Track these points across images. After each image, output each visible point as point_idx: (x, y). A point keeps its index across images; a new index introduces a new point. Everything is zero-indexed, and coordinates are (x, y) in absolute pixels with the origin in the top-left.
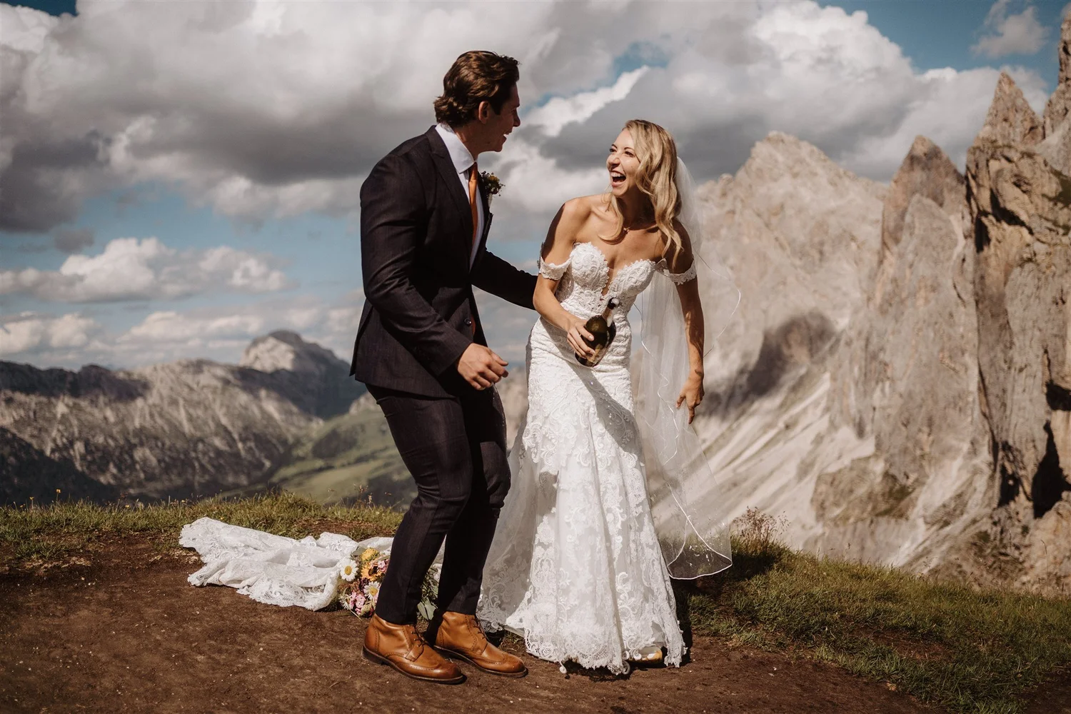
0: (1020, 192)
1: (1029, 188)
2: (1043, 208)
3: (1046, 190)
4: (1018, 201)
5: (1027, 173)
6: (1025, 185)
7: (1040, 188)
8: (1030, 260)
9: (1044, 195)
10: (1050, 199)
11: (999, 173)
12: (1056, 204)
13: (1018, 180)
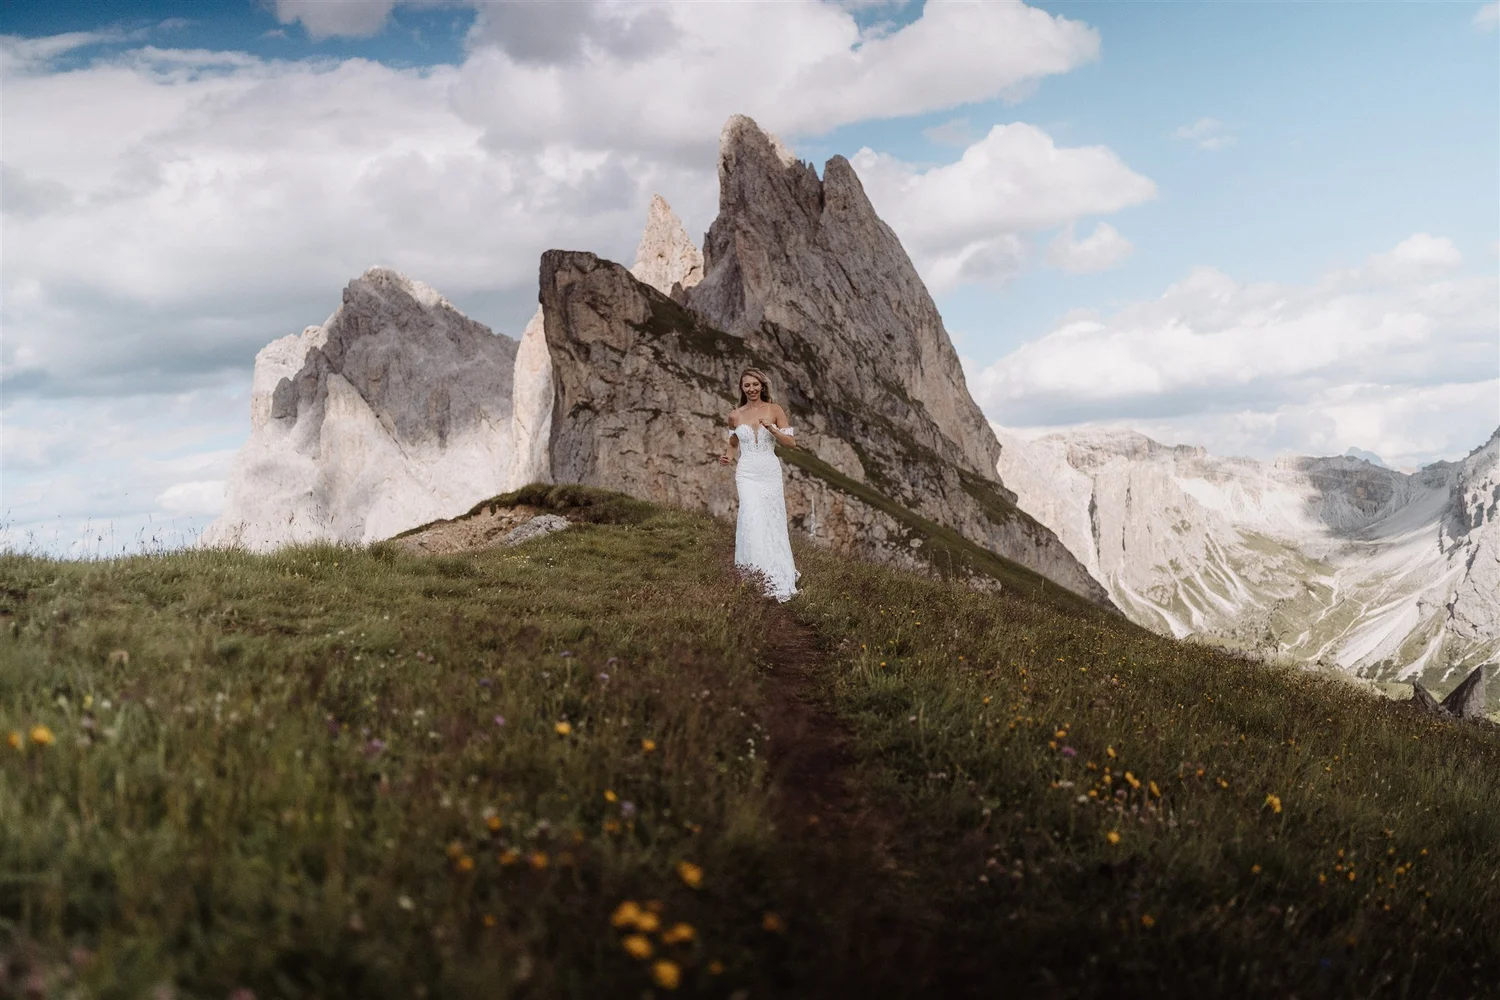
0: (597, 317)
1: (607, 310)
2: (627, 340)
3: (631, 314)
4: (594, 329)
5: (604, 291)
6: (603, 308)
7: (622, 312)
8: (586, 406)
9: (628, 322)
10: (636, 327)
11: (570, 286)
12: (642, 335)
13: (593, 299)
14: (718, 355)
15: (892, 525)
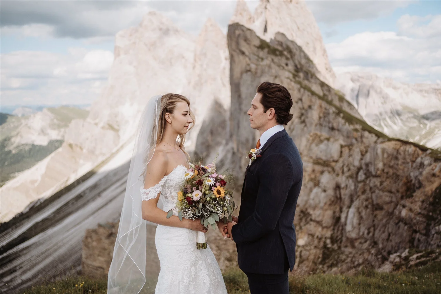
0: (246, 44)
1: (249, 42)
2: (254, 51)
3: (255, 44)
5: (249, 37)
8: (249, 71)
11: (239, 35)
12: (258, 49)
13: (246, 39)
14: (276, 55)
15: (334, 109)
